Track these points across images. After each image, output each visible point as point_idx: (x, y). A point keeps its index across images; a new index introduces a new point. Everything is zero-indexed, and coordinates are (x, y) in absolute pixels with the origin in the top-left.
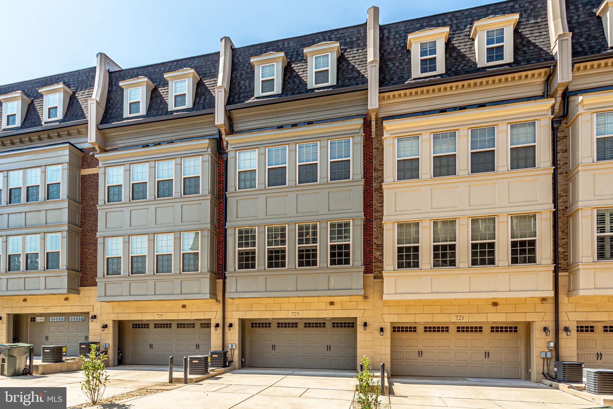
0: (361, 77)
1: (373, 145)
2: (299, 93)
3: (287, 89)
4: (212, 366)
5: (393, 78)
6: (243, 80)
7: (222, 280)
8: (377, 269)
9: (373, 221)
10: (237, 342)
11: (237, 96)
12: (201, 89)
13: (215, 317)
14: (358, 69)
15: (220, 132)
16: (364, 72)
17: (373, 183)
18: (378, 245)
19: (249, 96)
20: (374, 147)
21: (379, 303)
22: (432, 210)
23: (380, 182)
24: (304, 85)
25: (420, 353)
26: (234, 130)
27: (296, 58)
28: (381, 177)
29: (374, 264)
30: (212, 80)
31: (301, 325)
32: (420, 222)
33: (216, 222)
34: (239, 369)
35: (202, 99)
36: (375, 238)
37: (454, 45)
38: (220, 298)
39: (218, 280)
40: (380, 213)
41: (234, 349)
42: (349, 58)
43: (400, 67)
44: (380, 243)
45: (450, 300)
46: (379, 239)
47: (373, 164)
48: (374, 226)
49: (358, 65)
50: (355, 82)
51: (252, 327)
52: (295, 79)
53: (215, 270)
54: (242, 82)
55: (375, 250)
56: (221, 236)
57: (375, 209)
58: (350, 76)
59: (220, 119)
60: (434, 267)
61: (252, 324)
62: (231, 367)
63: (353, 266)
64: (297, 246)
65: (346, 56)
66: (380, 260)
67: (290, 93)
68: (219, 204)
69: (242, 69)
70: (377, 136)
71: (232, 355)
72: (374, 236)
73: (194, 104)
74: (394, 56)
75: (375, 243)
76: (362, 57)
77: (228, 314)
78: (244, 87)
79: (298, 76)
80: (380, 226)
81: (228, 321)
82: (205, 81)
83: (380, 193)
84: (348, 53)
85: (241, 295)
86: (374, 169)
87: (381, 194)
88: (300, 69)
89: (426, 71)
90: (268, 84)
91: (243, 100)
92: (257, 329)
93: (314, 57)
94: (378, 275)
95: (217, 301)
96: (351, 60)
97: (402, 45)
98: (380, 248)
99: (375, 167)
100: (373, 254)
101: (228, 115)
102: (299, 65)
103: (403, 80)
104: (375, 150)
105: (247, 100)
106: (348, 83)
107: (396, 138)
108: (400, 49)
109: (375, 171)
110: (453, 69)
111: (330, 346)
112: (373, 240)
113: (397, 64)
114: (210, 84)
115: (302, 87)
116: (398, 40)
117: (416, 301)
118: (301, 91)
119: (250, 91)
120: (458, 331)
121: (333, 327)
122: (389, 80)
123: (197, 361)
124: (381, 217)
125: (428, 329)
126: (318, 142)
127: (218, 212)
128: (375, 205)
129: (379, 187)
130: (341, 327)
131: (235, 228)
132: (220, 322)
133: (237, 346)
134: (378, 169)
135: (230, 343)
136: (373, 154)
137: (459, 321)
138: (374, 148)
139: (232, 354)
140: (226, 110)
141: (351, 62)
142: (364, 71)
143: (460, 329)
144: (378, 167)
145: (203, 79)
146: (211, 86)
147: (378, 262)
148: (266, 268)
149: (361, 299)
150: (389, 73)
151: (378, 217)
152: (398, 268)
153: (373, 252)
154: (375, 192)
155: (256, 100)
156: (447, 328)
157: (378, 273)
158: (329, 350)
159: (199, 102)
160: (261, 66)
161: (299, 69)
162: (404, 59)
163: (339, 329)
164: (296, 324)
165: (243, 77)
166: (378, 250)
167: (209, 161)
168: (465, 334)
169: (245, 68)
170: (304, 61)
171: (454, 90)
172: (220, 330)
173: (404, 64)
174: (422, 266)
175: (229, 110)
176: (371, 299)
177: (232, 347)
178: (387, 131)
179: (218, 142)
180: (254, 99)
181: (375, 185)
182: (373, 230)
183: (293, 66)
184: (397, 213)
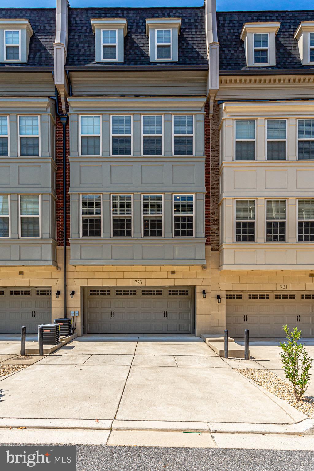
0: (200, 58)
1: (210, 126)
2: (141, 64)
3: (129, 59)
4: (62, 335)
5: (230, 64)
6: (81, 42)
7: (62, 247)
8: (214, 242)
9: (210, 197)
10: (79, 309)
11: (76, 58)
12: (36, 45)
13: (56, 284)
14: (197, 50)
15: (57, 93)
16: (203, 54)
17: (210, 162)
18: (215, 219)
19: (89, 60)
20: (211, 127)
21: (216, 273)
22: (266, 190)
23: (216, 162)
24: (146, 58)
25: (246, 318)
26: (73, 94)
27: (136, 30)
28: (217, 157)
29: (211, 237)
30: (48, 37)
31: (139, 293)
32: (255, 200)
33: (55, 188)
34: (82, 336)
35: (37, 56)
36: (212, 213)
37: (281, 42)
38: (61, 265)
39: (58, 247)
40: (217, 190)
41: (76, 316)
42: (188, 38)
43: (235, 54)
44: (216, 218)
45: (276, 271)
46: (215, 214)
47: (210, 144)
48: (211, 202)
49: (197, 46)
50: (195, 62)
51: (91, 294)
52: (136, 51)
53: (56, 237)
54: (81, 45)
55: (212, 224)
56: (61, 203)
57: (212, 186)
58: (190, 55)
59: (60, 79)
60: (267, 241)
61: (91, 291)
62: (75, 334)
63: (196, 237)
64: (143, 216)
65: (185, 36)
66: (217, 234)
67: (133, 63)
68: (57, 169)
69: (80, 31)
70: (214, 118)
71: (75, 323)
72: (211, 212)
73: (29, 59)
74: (229, 43)
75: (212, 218)
76: (200, 39)
77: (69, 282)
78: (83, 50)
79: (138, 48)
80: (217, 202)
81: (70, 289)
82: (39, 37)
83: (216, 171)
84: (187, 33)
85: (86, 263)
86: (211, 149)
87: (217, 173)
88: (141, 41)
89: (259, 62)
90: (109, 50)
91: (83, 63)
92: (96, 296)
93: (156, 30)
94: (214, 247)
95: (58, 268)
96: (190, 41)
97: (236, 34)
98: (216, 222)
99: (212, 147)
100: (210, 227)
101: (68, 76)
102: (139, 37)
103: (239, 67)
104: (212, 130)
105: (88, 64)
106: (189, 62)
107: (235, 121)
108: (234, 37)
109: (212, 150)
110: (282, 64)
111: (166, 312)
112: (210, 215)
113: (233, 52)
114: (45, 41)
115: (144, 59)
116: (232, 29)
117: (247, 271)
118: (143, 63)
119: (90, 55)
120: (276, 298)
121: (170, 294)
122: (226, 65)
123: (49, 331)
124: (217, 194)
125: (252, 297)
126: (162, 115)
127: (57, 177)
128: (212, 183)
129: (215, 166)
130: (177, 294)
131: (79, 194)
132: (62, 289)
133: (80, 314)
134: (215, 149)
135: (73, 310)
136: (210, 134)
137: (284, 290)
138: (211, 129)
139: (75, 321)
140: (66, 71)
141: (190, 42)
142: (203, 52)
143: (279, 297)
144: (214, 146)
145: (36, 34)
146: (46, 43)
147: (215, 236)
148: (112, 236)
149: (200, 268)
150: (226, 58)
151: (214, 194)
152: (236, 241)
153: (210, 226)
154: (212, 170)
155: (97, 65)
156: (267, 295)
157: (215, 245)
158: (165, 316)
159: (34, 58)
160: (102, 30)
161: (139, 41)
162: (239, 48)
163: (175, 296)
164: (135, 291)
165: (82, 40)
166: (215, 224)
167: (48, 122)
168: (282, 301)
169: (83, 31)
170: (144, 34)
171: (282, 83)
172: (62, 297)
173: (238, 52)
174: (257, 241)
175: (69, 71)
176: (208, 269)
177: (75, 315)
178: (227, 113)
179: (55, 105)
180: (95, 64)
181: (212, 163)
182: (210, 205)
183: (133, 37)
184: (235, 190)
